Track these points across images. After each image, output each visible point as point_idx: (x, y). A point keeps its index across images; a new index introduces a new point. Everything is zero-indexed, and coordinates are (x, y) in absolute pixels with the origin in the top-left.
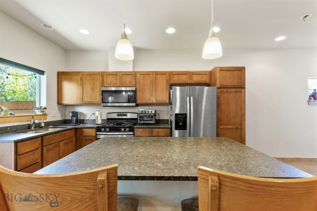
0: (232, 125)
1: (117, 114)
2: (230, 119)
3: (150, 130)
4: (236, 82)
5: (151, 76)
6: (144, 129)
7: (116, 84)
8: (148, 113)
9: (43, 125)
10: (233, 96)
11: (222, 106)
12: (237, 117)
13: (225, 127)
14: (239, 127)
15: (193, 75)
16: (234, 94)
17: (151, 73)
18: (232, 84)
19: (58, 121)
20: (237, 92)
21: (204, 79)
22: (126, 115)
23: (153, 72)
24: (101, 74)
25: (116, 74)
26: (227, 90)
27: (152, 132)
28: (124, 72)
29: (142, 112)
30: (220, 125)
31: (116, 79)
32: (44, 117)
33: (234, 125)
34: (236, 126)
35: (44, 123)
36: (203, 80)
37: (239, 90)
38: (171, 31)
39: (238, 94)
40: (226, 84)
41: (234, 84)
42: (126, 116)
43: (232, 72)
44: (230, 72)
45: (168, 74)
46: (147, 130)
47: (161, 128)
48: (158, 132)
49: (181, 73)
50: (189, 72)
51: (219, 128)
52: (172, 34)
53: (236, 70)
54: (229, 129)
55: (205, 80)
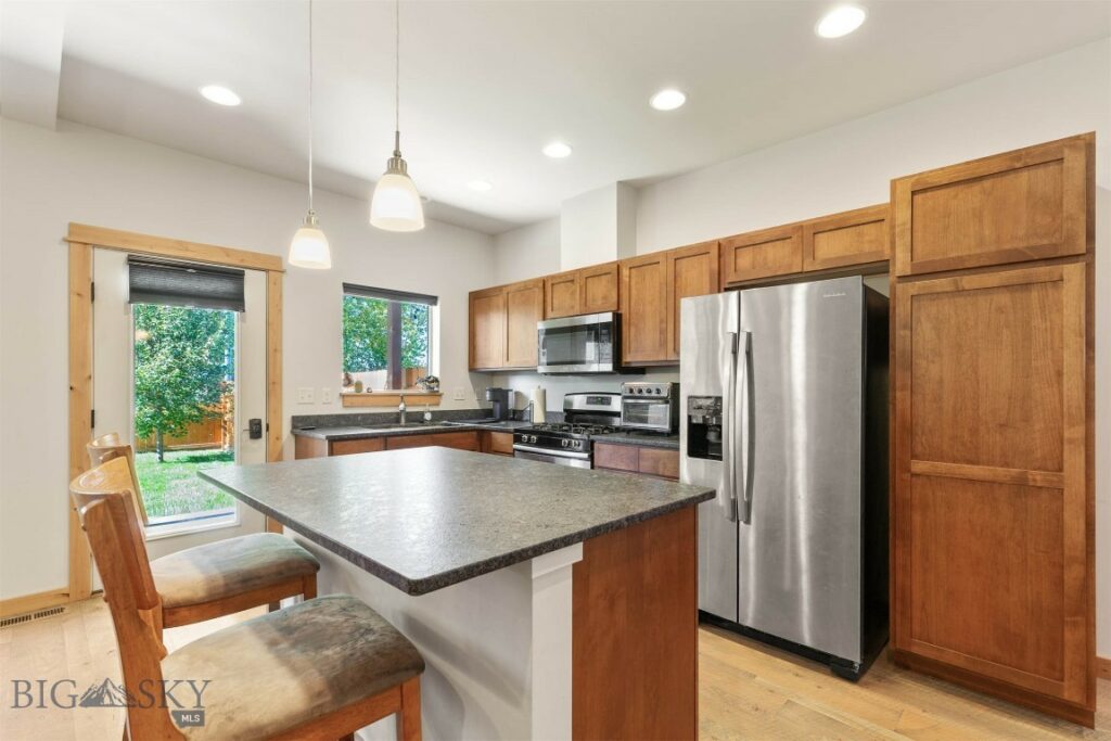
0: (990, 463)
1: (588, 398)
2: (974, 432)
3: (632, 451)
4: (1021, 232)
5: (662, 267)
6: (616, 447)
7: (573, 307)
8: (647, 395)
9: (428, 416)
10: (1000, 310)
11: (923, 363)
12: (1027, 419)
13: (943, 467)
14: (1038, 477)
15: (820, 235)
16: (1004, 299)
17: (661, 259)
18: (993, 248)
19: (468, 411)
20: (1026, 286)
21: (871, 242)
22: (608, 402)
23: (666, 254)
24: (541, 285)
25: (570, 278)
26: (956, 282)
27: (638, 458)
28: (590, 268)
29: (631, 391)
30: (914, 456)
31: (573, 293)
32: (434, 400)
33: (1006, 465)
34: (1014, 471)
35: (433, 413)
36: (867, 248)
37: (1041, 271)
38: (669, 99)
39: (1035, 294)
40: (953, 255)
41: (1007, 247)
42: (609, 404)
43: (987, 184)
44: (977, 188)
45: (715, 252)
46: (623, 450)
47: (662, 447)
48: (656, 460)
49: (765, 239)
50: (799, 228)
51: (909, 471)
52: (676, 110)
53: (1018, 165)
54: (972, 481)
55: (874, 249)
